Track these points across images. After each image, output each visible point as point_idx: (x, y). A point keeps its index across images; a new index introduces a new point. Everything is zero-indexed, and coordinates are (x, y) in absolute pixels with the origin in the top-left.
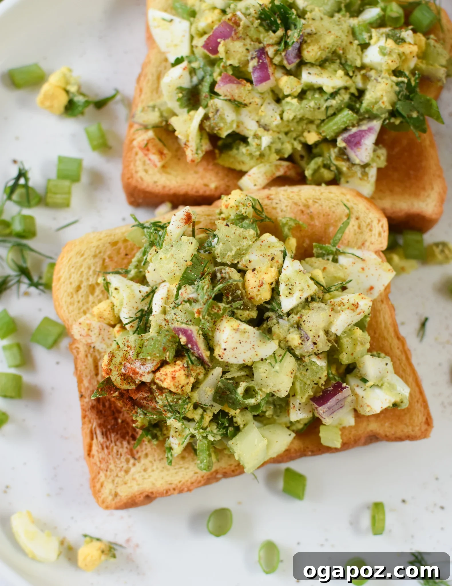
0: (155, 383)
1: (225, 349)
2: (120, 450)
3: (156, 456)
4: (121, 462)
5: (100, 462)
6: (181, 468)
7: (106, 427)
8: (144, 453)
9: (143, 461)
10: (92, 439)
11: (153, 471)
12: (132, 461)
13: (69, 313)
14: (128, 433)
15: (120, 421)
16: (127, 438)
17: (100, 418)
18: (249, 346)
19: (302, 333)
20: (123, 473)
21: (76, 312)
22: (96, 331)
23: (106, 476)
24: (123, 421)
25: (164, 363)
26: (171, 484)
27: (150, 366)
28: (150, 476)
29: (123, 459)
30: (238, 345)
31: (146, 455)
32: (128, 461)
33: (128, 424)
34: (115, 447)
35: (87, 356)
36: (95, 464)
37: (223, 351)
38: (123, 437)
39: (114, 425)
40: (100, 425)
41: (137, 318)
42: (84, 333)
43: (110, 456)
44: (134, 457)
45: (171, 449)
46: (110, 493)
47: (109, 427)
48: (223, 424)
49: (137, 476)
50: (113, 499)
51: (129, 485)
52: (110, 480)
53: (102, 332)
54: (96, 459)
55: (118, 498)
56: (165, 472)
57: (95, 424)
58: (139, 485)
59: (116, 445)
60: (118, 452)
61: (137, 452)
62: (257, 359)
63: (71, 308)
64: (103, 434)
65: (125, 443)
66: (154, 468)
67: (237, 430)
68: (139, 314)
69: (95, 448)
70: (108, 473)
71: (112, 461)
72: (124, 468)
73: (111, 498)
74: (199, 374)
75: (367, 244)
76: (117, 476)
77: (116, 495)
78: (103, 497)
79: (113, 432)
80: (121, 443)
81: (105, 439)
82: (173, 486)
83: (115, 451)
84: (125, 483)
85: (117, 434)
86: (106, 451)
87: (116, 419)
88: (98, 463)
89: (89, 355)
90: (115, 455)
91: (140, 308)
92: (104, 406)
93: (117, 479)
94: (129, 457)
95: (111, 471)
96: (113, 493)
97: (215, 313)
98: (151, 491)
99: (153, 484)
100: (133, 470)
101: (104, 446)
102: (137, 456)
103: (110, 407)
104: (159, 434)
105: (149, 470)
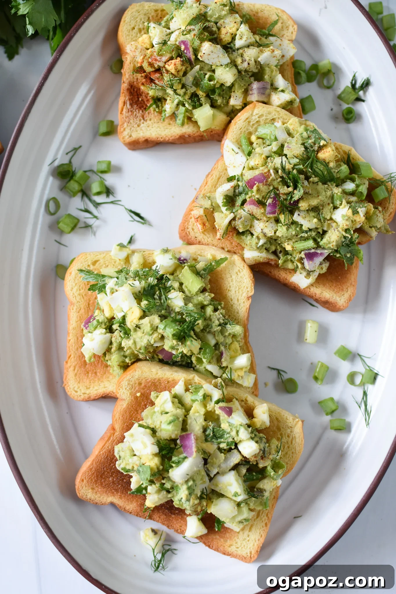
0: (165, 68)
1: (204, 53)
2: (138, 115)
3: (155, 120)
4: (137, 120)
5: (126, 118)
6: (167, 128)
7: (132, 101)
8: (150, 117)
9: (148, 122)
10: (124, 105)
11: (153, 128)
12: (142, 121)
13: (126, 39)
14: (143, 107)
15: (140, 99)
16: (142, 109)
17: (130, 96)
18: (215, 56)
19: (243, 59)
20: (136, 126)
21: (130, 40)
22: (139, 50)
23: (127, 125)
24: (142, 100)
25: (172, 58)
26: (160, 135)
27: (164, 59)
28: (150, 130)
29: (138, 119)
30: (211, 53)
31: (150, 120)
32: (140, 120)
33: (144, 102)
34: (135, 112)
35: (130, 63)
36: (123, 118)
37: (203, 54)
38: (140, 108)
39: (137, 101)
40: (129, 99)
41: (162, 43)
42: (133, 50)
43: (132, 116)
44: (144, 119)
45: (165, 111)
46: (128, 134)
47: (134, 101)
48: (194, 100)
49: (143, 128)
50: (128, 138)
51: (138, 132)
52: (129, 128)
53: (142, 51)
54: (124, 116)
55: (131, 138)
56: (159, 129)
57: (127, 98)
58: (143, 133)
59: (136, 111)
60: (136, 115)
61: (146, 117)
62: (218, 64)
63: (128, 37)
64: (130, 104)
65: (141, 112)
66: (154, 126)
67: (201, 105)
68: (163, 42)
69: (124, 110)
70: (129, 124)
71: (132, 119)
72: (138, 123)
73: (127, 137)
74: (187, 67)
75: (285, 36)
76: (133, 127)
77: (130, 136)
78: (124, 135)
79: (136, 104)
80: (139, 111)
81: (131, 107)
82: (161, 136)
83: (135, 114)
84: (137, 131)
85: (137, 106)
86: (130, 113)
87: (138, 98)
88: (125, 118)
89: (132, 63)
90: (134, 116)
91: (164, 39)
92: (134, 90)
93: (133, 128)
94: (142, 118)
95: (131, 123)
96: (130, 134)
97: (202, 37)
98: (149, 137)
99: (151, 134)
100: (142, 125)
101: (130, 110)
102: (146, 119)
103: (137, 92)
104: (160, 105)
105: (151, 127)
